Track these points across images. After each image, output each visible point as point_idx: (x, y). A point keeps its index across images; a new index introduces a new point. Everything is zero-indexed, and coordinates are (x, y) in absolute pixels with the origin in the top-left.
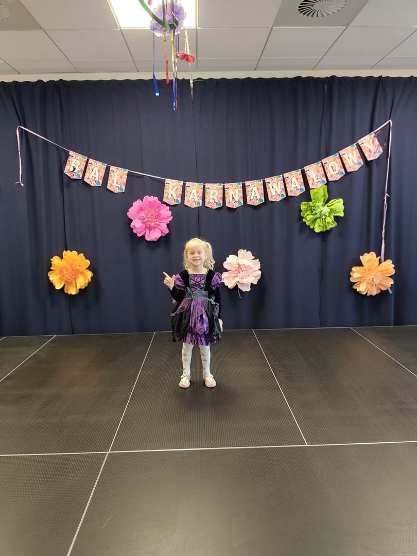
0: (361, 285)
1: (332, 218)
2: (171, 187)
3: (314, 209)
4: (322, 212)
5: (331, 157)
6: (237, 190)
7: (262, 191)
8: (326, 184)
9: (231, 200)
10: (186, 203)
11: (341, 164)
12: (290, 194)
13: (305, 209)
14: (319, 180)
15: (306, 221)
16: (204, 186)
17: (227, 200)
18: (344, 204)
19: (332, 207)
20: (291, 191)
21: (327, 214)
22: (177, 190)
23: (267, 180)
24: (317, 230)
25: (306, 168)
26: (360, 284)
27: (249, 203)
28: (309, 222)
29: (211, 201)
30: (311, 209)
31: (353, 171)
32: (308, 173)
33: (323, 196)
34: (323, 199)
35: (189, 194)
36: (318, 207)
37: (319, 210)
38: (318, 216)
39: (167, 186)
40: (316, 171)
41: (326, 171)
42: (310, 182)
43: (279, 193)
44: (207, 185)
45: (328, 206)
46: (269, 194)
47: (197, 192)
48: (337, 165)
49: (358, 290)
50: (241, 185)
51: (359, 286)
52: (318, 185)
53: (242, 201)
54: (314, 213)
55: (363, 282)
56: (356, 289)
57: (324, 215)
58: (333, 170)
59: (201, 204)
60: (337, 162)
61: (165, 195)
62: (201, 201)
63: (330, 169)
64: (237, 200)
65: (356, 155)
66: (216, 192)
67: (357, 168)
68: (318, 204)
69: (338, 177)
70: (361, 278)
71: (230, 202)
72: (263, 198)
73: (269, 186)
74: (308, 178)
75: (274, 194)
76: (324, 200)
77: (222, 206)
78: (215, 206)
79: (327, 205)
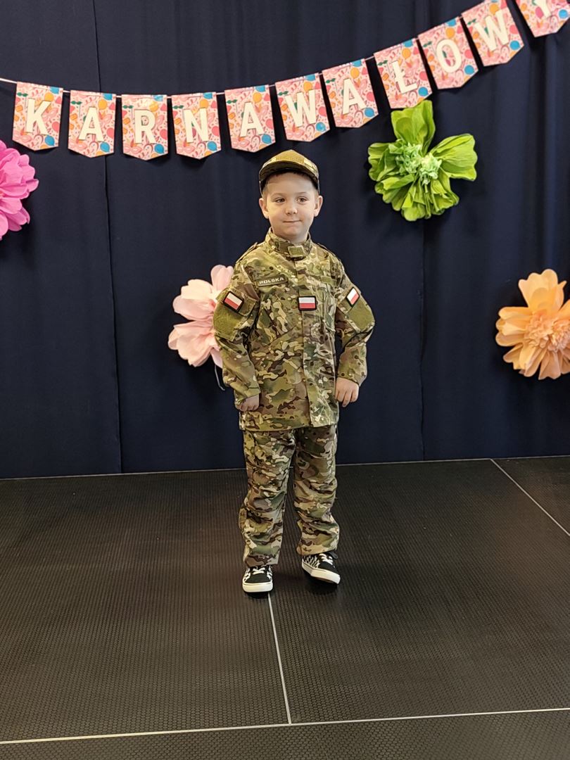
0: (522, 354)
1: (447, 184)
2: (31, 103)
3: (402, 162)
4: (422, 170)
5: (442, 29)
6: (203, 112)
7: (270, 116)
8: (429, 98)
9: (190, 138)
10: (72, 146)
11: (467, 47)
12: (339, 123)
13: (378, 160)
14: (414, 86)
15: (383, 193)
16: (119, 102)
17: (179, 139)
18: (476, 149)
19: (446, 157)
20: (343, 116)
21: (434, 175)
22: (47, 110)
23: (281, 86)
24: (410, 216)
25: (379, 56)
26: (519, 350)
27: (236, 145)
28: (389, 194)
29: (138, 139)
30: (395, 162)
31: (497, 63)
32: (384, 71)
33: (423, 129)
34: (423, 135)
35: (80, 123)
36: (411, 155)
37: (414, 164)
38: (410, 178)
39: (20, 102)
40: (404, 64)
41: (430, 63)
42: (390, 93)
43: (312, 120)
44: (126, 99)
45: (436, 154)
46: (287, 125)
47: (101, 117)
48: (458, 49)
49: (515, 367)
50: (215, 99)
51: (518, 357)
52: (411, 100)
53: (217, 140)
54: (401, 170)
55: (527, 345)
56: (511, 364)
57: (427, 176)
58: (448, 62)
59: (112, 147)
60: (456, 42)
61: (17, 125)
62: (111, 141)
63: (441, 59)
64: (205, 138)
65: (505, 22)
66: (151, 116)
67: (506, 56)
68: (409, 149)
69: (460, 79)
70: (522, 335)
71: (186, 144)
72: (271, 132)
73: (286, 101)
74: (384, 82)
75: (299, 122)
76: (426, 138)
77: (166, 153)
78: (149, 154)
79: (433, 151)
